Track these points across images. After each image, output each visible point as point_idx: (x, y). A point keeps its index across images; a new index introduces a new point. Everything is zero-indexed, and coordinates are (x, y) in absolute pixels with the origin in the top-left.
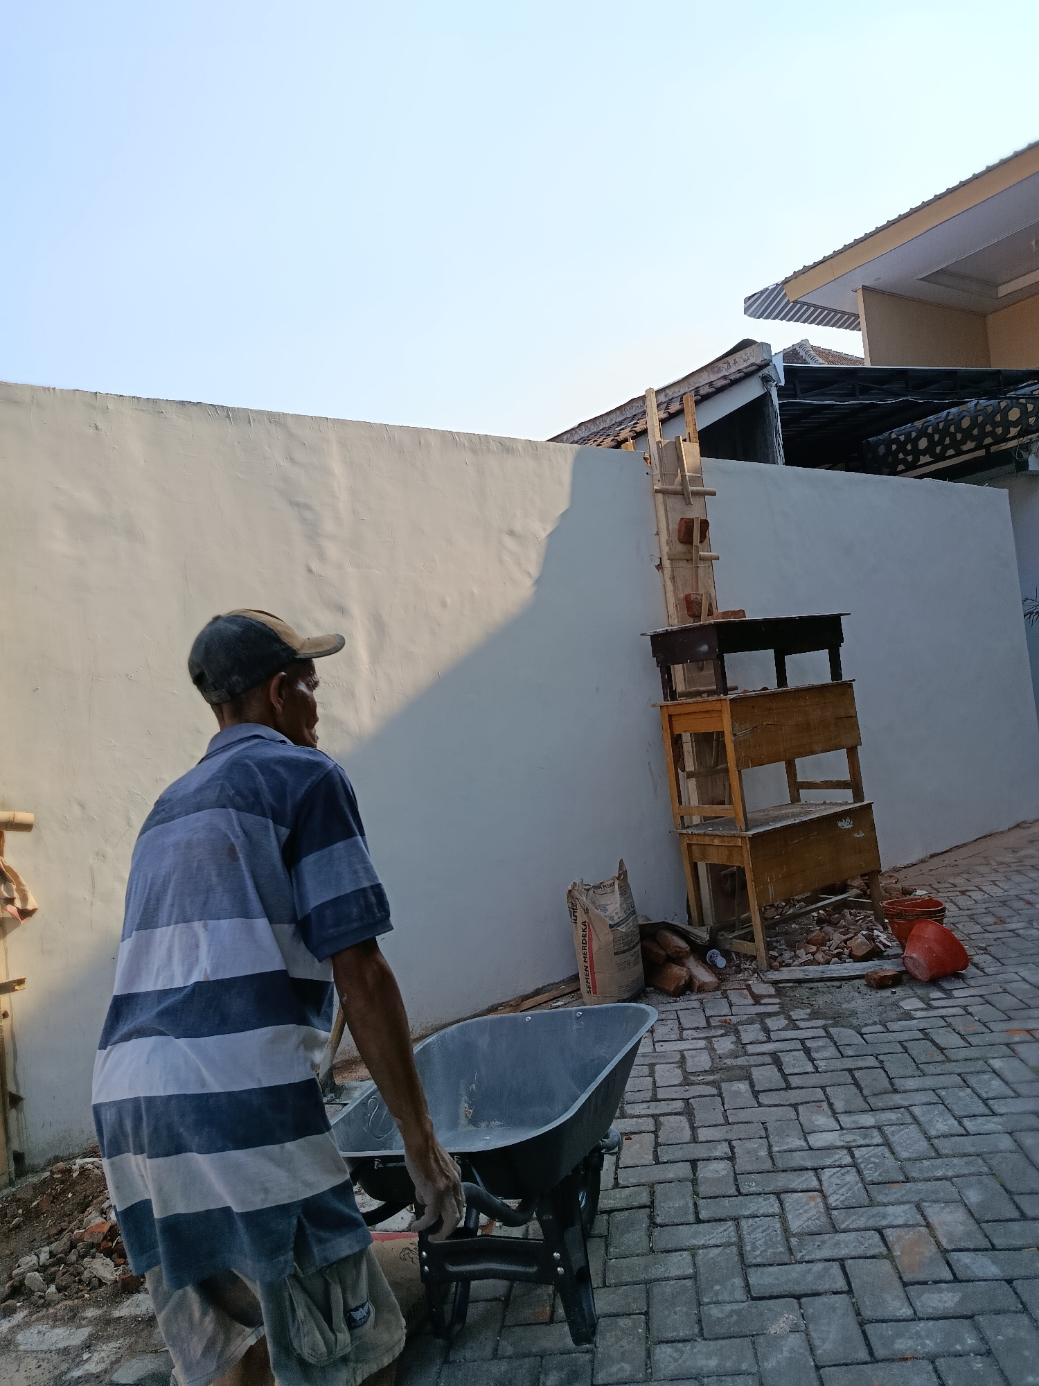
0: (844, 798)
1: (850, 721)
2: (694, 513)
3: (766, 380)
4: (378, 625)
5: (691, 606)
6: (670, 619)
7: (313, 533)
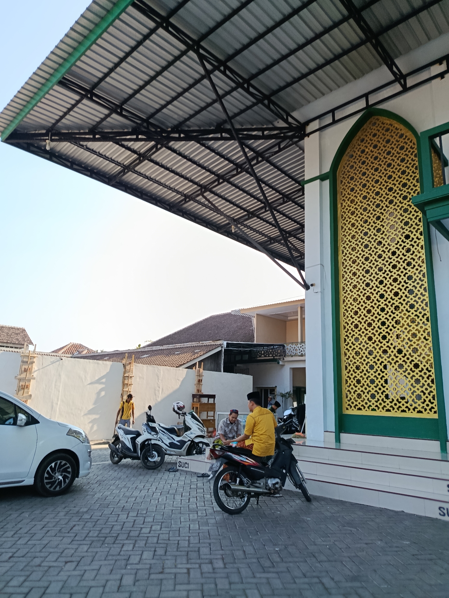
0: (212, 418)
1: (215, 408)
2: (201, 379)
3: (222, 347)
4: (163, 390)
5: (198, 391)
6: (195, 392)
7: (158, 379)
